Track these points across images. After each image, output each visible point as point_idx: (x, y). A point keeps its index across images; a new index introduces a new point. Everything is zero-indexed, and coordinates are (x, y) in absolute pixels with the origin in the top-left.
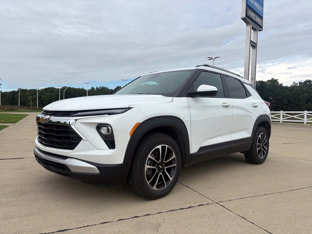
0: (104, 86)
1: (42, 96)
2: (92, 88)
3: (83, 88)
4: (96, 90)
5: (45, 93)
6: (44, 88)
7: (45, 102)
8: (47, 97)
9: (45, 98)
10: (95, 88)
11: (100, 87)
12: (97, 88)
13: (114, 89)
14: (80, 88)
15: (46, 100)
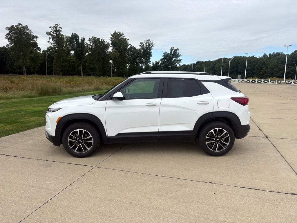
0: (278, 52)
1: (215, 67)
2: (264, 55)
3: (254, 56)
4: (268, 56)
5: (217, 64)
6: (217, 59)
7: (216, 72)
8: (219, 67)
9: (217, 68)
10: (268, 54)
11: (273, 53)
12: (270, 55)
13: (290, 54)
14: (251, 56)
15: (218, 70)
